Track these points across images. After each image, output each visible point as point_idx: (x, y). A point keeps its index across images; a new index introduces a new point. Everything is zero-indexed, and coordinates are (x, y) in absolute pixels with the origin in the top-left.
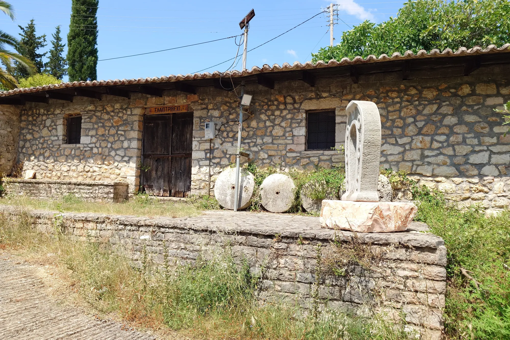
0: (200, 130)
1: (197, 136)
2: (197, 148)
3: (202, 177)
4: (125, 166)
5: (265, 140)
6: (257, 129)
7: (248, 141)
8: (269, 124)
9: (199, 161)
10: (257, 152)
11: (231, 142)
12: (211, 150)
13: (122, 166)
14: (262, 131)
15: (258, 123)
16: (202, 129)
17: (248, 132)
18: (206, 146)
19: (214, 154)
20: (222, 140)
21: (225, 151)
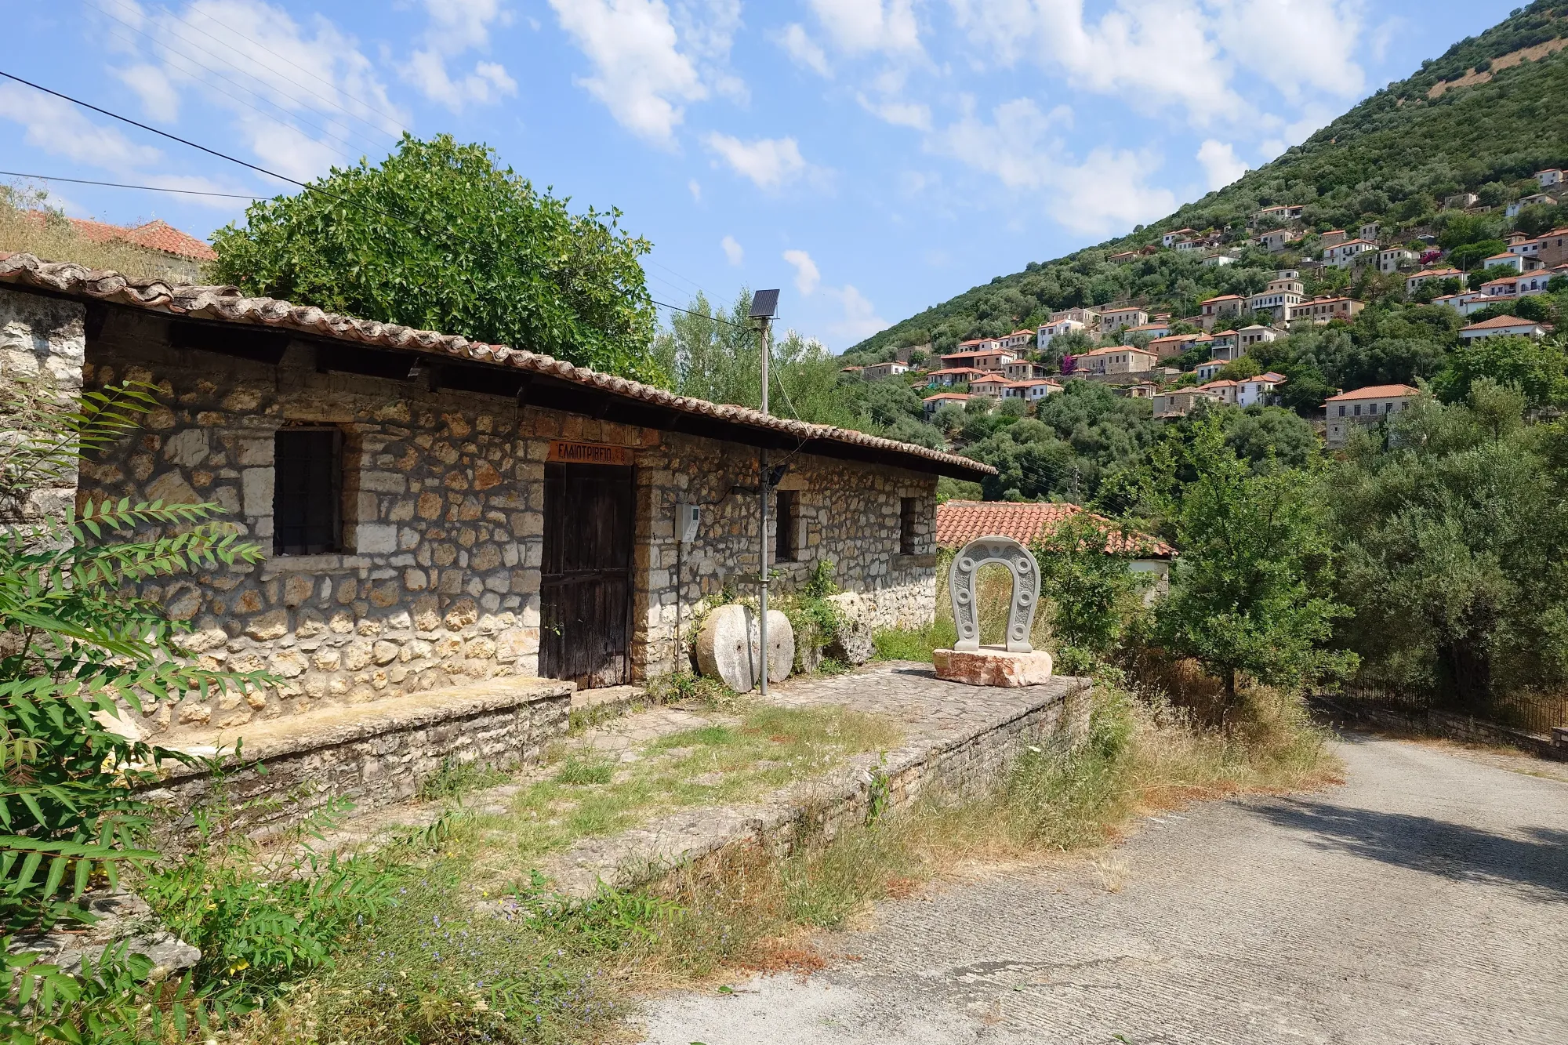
0: (660, 520)
3: (666, 631)
4: (512, 624)
5: (742, 545)
6: (732, 522)
7: (722, 546)
8: (744, 512)
9: (660, 595)
10: (732, 569)
11: (703, 548)
12: (677, 568)
13: (503, 626)
14: (738, 526)
15: (733, 509)
16: (665, 517)
17: (723, 527)
18: (671, 558)
19: (681, 576)
20: (692, 544)
21: (695, 568)
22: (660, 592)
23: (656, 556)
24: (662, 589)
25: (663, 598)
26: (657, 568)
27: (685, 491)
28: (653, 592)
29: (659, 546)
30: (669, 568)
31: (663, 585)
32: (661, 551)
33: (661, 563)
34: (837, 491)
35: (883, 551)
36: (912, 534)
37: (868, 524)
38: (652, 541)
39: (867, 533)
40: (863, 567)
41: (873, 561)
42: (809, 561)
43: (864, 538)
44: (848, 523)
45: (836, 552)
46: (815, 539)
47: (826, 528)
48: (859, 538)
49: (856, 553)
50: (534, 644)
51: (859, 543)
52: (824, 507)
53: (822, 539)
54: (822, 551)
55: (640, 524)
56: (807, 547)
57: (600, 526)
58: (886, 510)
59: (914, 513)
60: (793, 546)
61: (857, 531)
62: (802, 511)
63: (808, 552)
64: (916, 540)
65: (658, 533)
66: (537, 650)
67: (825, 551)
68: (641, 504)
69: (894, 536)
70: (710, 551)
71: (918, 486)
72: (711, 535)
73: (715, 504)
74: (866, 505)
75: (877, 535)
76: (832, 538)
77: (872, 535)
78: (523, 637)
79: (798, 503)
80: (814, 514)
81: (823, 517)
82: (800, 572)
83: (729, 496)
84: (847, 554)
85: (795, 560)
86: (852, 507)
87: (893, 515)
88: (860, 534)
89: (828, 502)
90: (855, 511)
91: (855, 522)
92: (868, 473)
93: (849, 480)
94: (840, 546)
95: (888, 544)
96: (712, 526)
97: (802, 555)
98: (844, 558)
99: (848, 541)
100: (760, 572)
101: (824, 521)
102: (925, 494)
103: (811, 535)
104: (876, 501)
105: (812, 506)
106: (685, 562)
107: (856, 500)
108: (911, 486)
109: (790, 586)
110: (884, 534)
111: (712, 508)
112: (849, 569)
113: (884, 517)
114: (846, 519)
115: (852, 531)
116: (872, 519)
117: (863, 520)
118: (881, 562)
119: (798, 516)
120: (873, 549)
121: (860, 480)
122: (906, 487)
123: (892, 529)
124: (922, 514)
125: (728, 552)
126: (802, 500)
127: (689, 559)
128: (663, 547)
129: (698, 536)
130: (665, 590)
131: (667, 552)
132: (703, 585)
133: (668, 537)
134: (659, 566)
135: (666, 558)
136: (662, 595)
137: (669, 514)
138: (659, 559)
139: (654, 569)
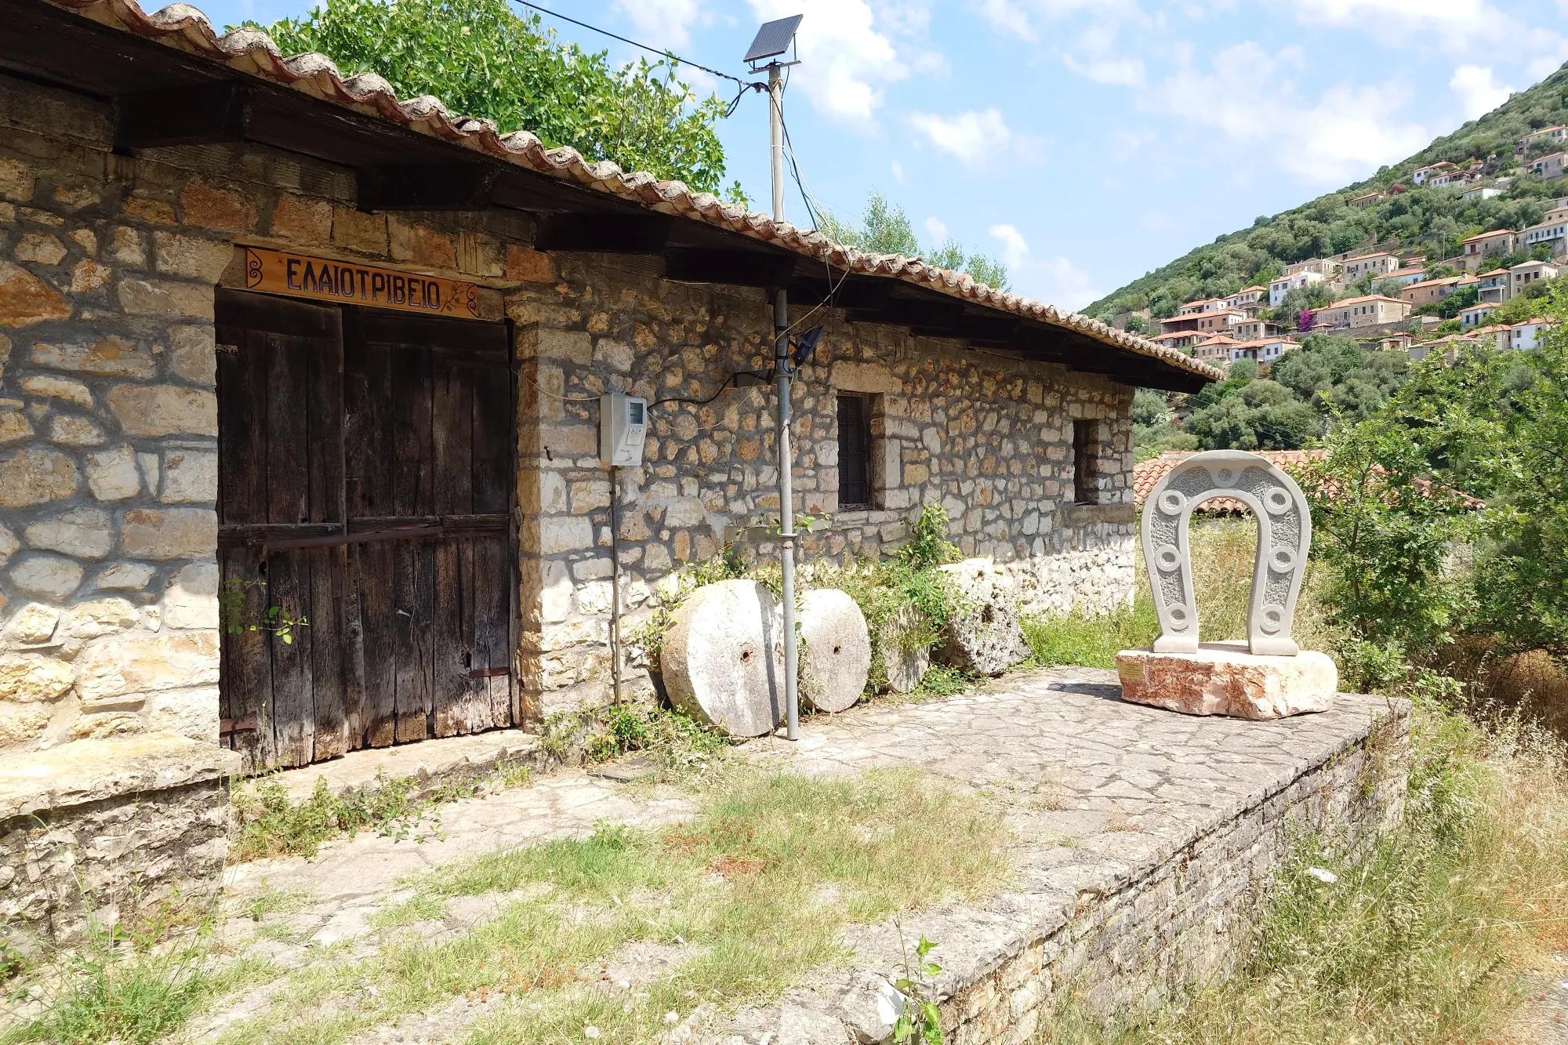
0: (567, 422)
2: (562, 504)
3: (587, 628)
4: (128, 625)
5: (763, 478)
6: (742, 437)
7: (716, 478)
8: (766, 421)
9: (569, 564)
10: (742, 519)
11: (676, 480)
12: (614, 512)
13: (94, 628)
14: (755, 444)
15: (743, 414)
16: (574, 419)
17: (719, 445)
18: (597, 494)
19: (623, 529)
20: (646, 472)
21: (657, 516)
22: (569, 559)
23: (556, 490)
24: (575, 552)
25: (579, 568)
26: (560, 514)
27: (624, 375)
28: (552, 557)
29: (563, 472)
30: (591, 514)
31: (578, 546)
32: (569, 482)
33: (569, 503)
34: (959, 400)
35: (1045, 497)
36: (1094, 474)
37: (1017, 455)
38: (544, 462)
39: (1016, 468)
40: (1010, 522)
41: (1027, 512)
42: (908, 510)
43: (1009, 476)
44: (981, 451)
45: (959, 496)
46: (918, 473)
47: (939, 457)
48: (1002, 476)
49: (997, 498)
50: (210, 666)
51: (1001, 484)
52: (934, 424)
53: (931, 474)
54: (931, 494)
55: (523, 431)
56: (902, 486)
57: (440, 435)
58: (1048, 435)
59: (1096, 442)
60: (877, 485)
61: (998, 465)
62: (890, 428)
63: (905, 495)
64: (1101, 483)
65: (561, 448)
66: (215, 676)
67: (938, 493)
68: (523, 392)
69: (1064, 475)
70: (691, 487)
71: (1101, 402)
72: (693, 456)
73: (701, 404)
74: (1013, 425)
75: (1034, 472)
76: (952, 473)
77: (1024, 473)
78: (166, 651)
79: (882, 415)
80: (915, 433)
81: (933, 440)
82: (889, 527)
83: (730, 389)
84: (979, 498)
85: (880, 507)
86: (988, 426)
87: (1062, 443)
88: (1003, 470)
89: (940, 417)
90: (992, 433)
91: (993, 450)
92: (1016, 376)
93: (980, 384)
94: (966, 487)
95: (1053, 487)
96: (695, 441)
97: (894, 499)
98: (974, 507)
99: (982, 480)
100: (781, 523)
101: (936, 447)
102: (1113, 415)
103: (908, 468)
104: (1030, 420)
105: (909, 419)
106: (632, 505)
107: (994, 416)
108: (1091, 401)
109: (871, 549)
110: (1046, 471)
111: (692, 409)
112: (985, 523)
113: (1046, 445)
114: (977, 445)
115: (989, 465)
116: (1024, 447)
117: (1007, 448)
118: (1041, 514)
119: (882, 436)
120: (1026, 492)
121: (1001, 384)
122: (1083, 403)
123: (1059, 465)
124: (1109, 444)
125: (732, 490)
126: (888, 408)
127: (641, 499)
128: (572, 475)
129: (662, 458)
130: (581, 554)
131: (584, 484)
132: (677, 546)
133: (584, 456)
134: (565, 509)
135: (581, 495)
136: (575, 566)
137: (585, 414)
138: (564, 497)
139: (551, 516)
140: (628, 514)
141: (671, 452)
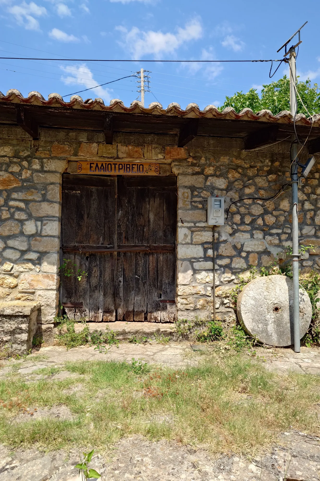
0: (191, 209)
1: (188, 219)
2: (188, 240)
3: (200, 289)
9: (192, 263)
12: (214, 244)
16: (195, 208)
18: (206, 237)
19: (220, 251)
20: (233, 228)
21: (239, 246)
22: (191, 261)
23: (186, 235)
24: (195, 258)
25: (197, 265)
26: (188, 244)
28: (184, 260)
29: (189, 228)
30: (203, 244)
31: (195, 256)
32: (192, 232)
33: (192, 240)
38: (181, 224)
106: (225, 241)
127: (230, 239)
128: (193, 229)
129: (243, 222)
130: (197, 260)
131: (199, 233)
132: (251, 259)
133: (199, 222)
134: (190, 242)
135: (197, 237)
136: (194, 264)
137: (200, 206)
138: (189, 237)
139: (183, 244)
140: (222, 245)
141: (248, 220)
